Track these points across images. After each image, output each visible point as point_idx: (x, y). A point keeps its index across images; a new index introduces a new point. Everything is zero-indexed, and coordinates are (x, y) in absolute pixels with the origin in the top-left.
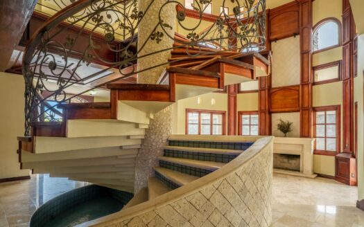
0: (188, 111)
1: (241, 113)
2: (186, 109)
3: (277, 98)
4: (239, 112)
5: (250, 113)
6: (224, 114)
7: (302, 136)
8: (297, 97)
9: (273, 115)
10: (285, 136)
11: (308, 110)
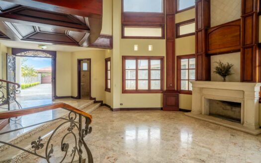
0: (124, 58)
1: (180, 58)
2: (123, 56)
3: (215, 38)
4: (177, 57)
5: (188, 57)
6: (162, 59)
7: (243, 80)
8: (238, 33)
9: (212, 57)
10: (224, 81)
11: (252, 47)
